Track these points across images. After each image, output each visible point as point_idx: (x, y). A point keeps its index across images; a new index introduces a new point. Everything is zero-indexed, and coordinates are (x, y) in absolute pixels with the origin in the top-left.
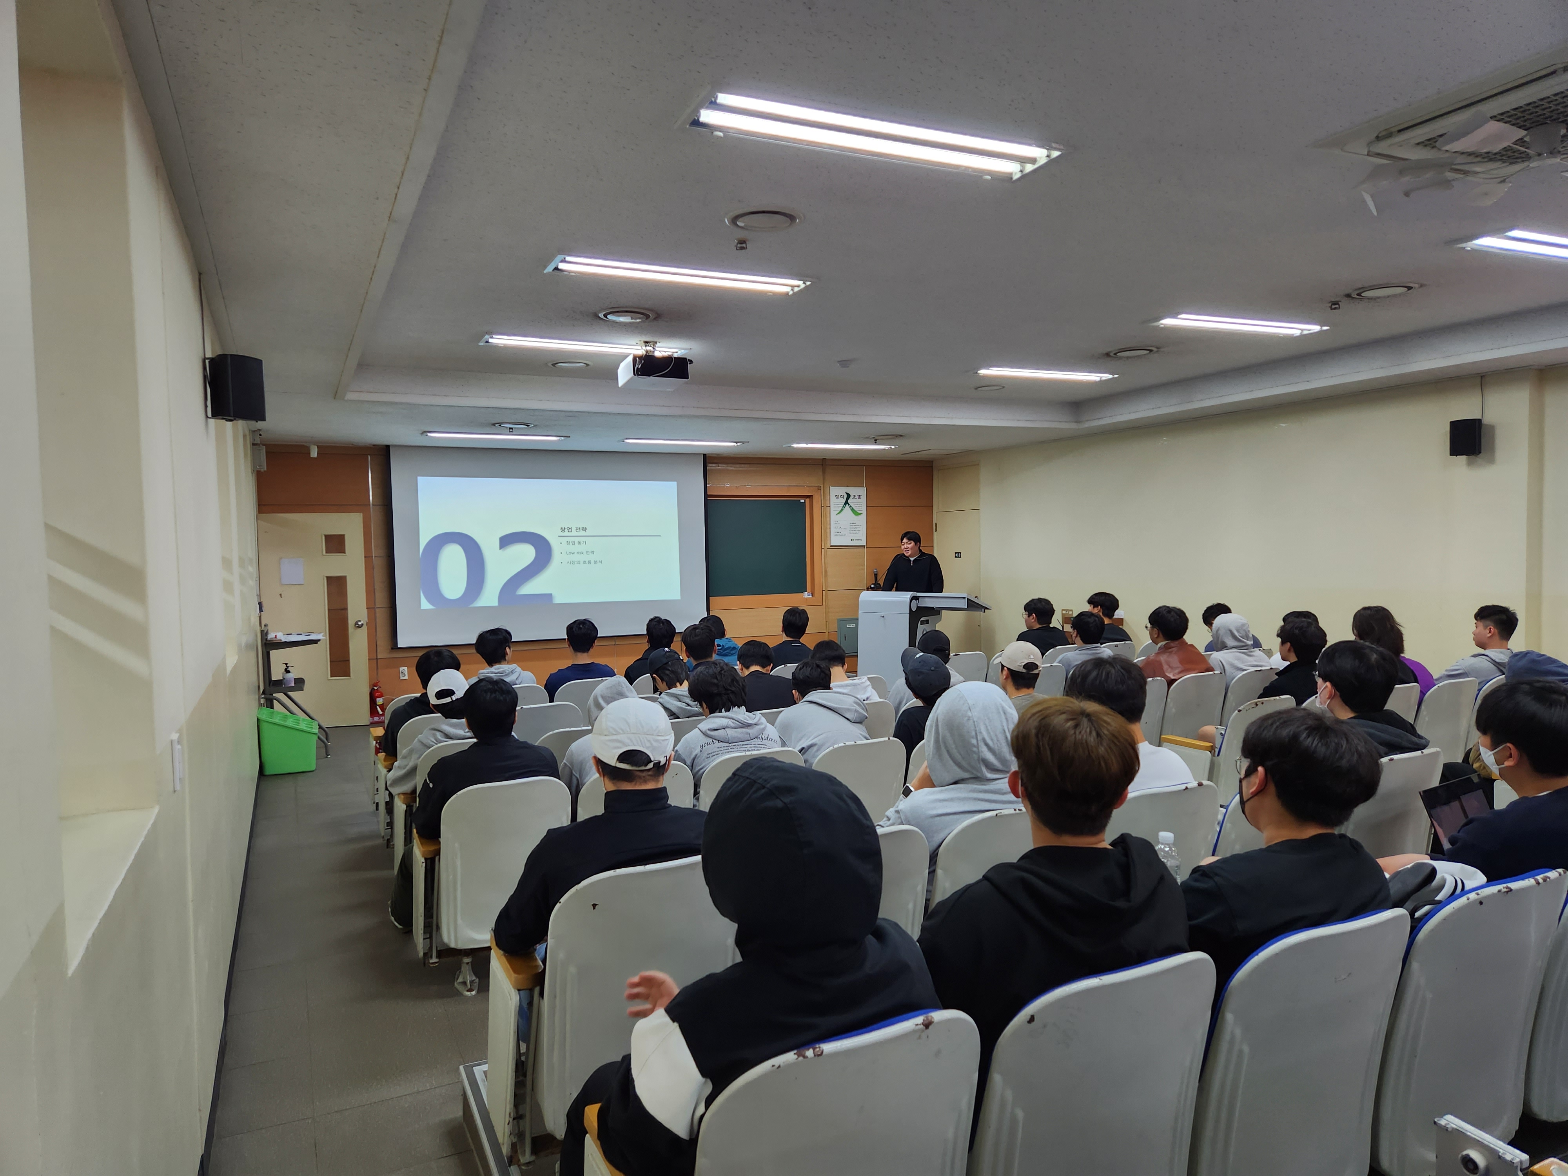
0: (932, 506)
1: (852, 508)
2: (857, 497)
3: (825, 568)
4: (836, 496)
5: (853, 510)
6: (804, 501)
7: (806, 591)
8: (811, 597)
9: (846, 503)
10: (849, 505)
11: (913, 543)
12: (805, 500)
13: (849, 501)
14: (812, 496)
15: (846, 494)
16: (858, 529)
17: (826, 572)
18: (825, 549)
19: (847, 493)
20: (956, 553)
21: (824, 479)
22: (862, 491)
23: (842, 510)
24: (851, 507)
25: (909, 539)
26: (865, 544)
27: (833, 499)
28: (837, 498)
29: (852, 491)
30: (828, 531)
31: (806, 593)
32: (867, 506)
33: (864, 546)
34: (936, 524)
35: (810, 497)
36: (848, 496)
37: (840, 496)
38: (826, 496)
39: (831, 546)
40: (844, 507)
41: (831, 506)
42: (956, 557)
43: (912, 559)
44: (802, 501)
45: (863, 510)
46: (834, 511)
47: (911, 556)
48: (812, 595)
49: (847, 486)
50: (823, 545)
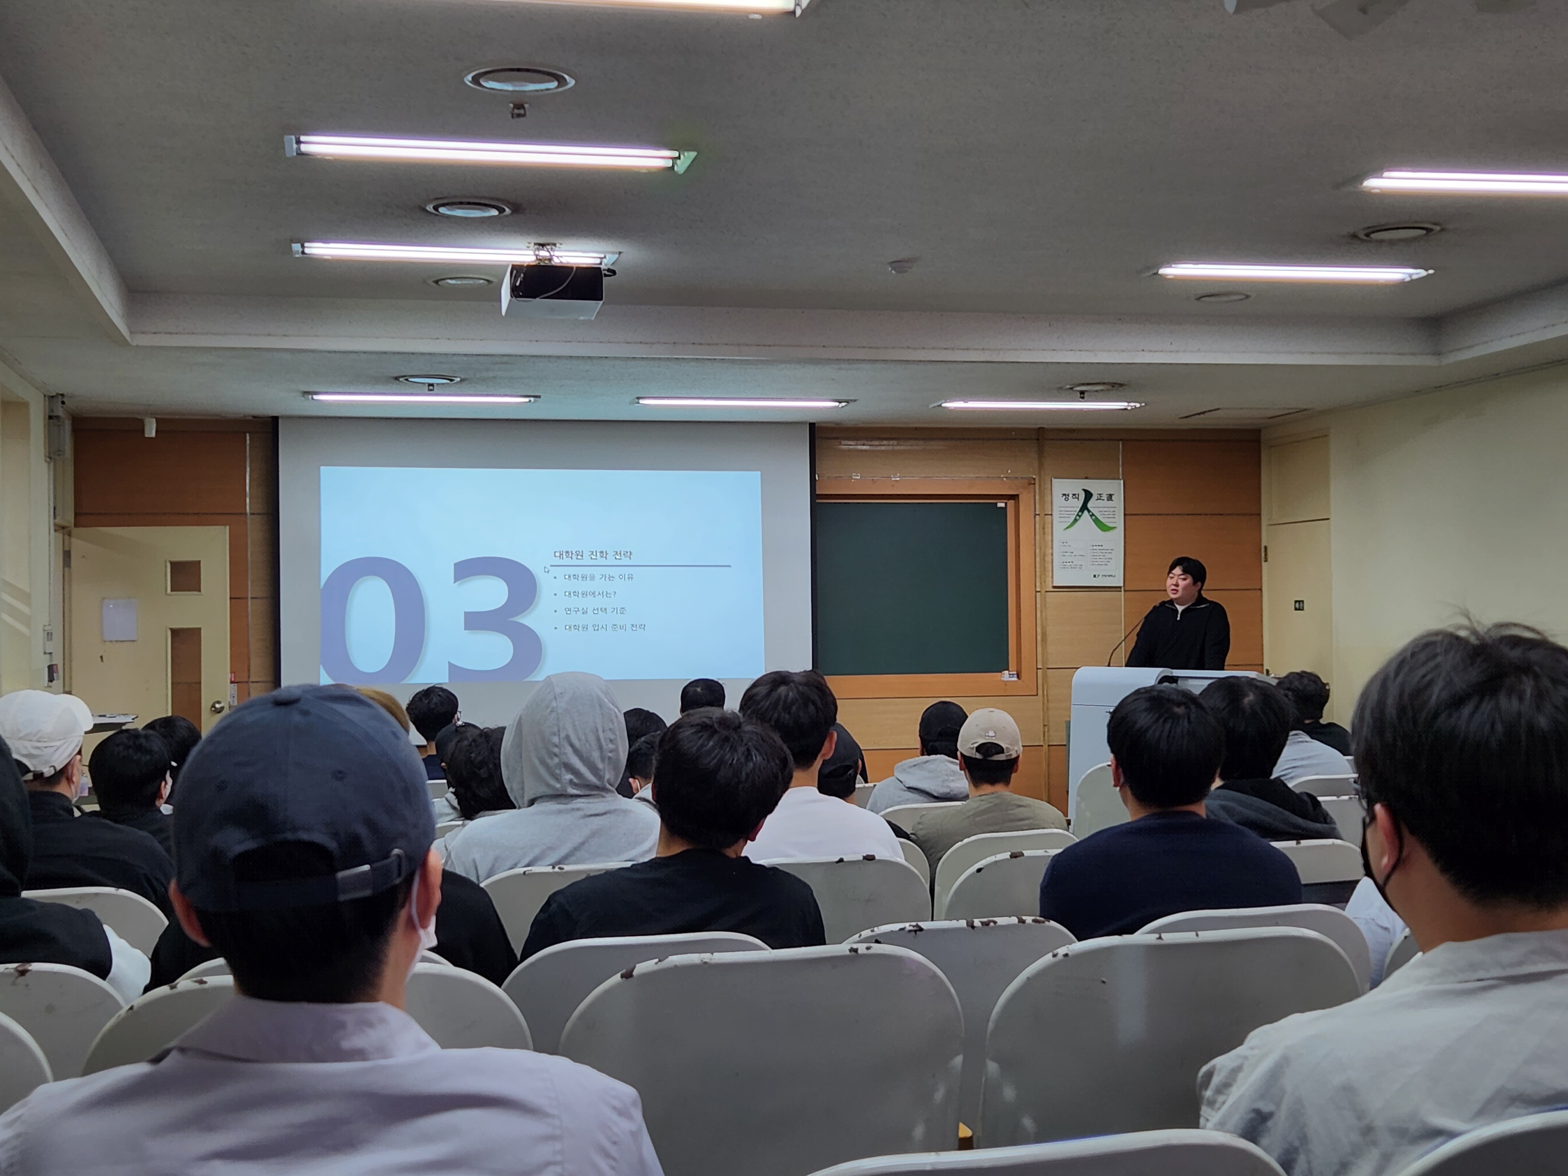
0: (1259, 515)
1: (1096, 517)
2: (1105, 497)
3: (1043, 628)
4: (1064, 495)
5: (1097, 521)
6: (1003, 505)
7: (1008, 669)
8: (1015, 679)
9: (1084, 508)
10: (1089, 511)
11: (1190, 580)
12: (1006, 504)
13: (1089, 505)
14: (1018, 495)
15: (1083, 493)
16: (1108, 556)
17: (1044, 635)
18: (1043, 592)
19: (1085, 491)
20: (1296, 602)
21: (1041, 465)
22: (1116, 487)
23: (1076, 520)
24: (1093, 515)
25: (1185, 571)
26: (1122, 585)
27: (1058, 501)
28: (1067, 500)
29: (1096, 486)
30: (1048, 559)
31: (1006, 672)
32: (1125, 515)
33: (1120, 587)
34: (1266, 548)
35: (1015, 497)
36: (1088, 495)
37: (1071, 495)
38: (1045, 494)
39: (1054, 587)
40: (1080, 516)
41: (1054, 514)
42: (1296, 609)
43: (1180, 608)
44: (1001, 505)
45: (1119, 521)
46: (1059, 524)
47: (1180, 601)
48: (1018, 677)
49: (1087, 478)
50: (1038, 584)
